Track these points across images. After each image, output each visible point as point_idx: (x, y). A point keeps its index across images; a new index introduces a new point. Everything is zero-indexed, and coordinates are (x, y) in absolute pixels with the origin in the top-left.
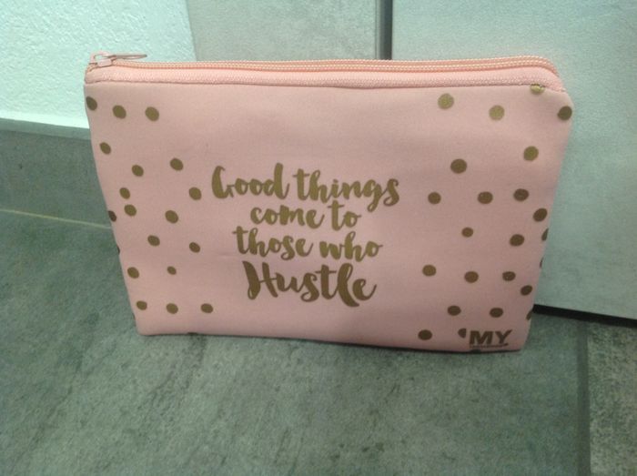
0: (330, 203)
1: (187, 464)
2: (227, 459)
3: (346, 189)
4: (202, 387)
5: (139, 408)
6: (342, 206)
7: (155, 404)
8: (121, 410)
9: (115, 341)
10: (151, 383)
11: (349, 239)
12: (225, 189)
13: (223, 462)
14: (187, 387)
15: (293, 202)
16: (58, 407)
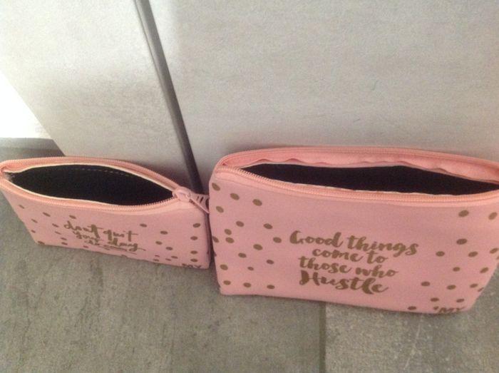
0: (369, 251)
1: (113, 356)
2: (136, 349)
3: (381, 247)
4: (108, 305)
5: (75, 326)
6: (376, 253)
7: (84, 321)
8: (65, 329)
9: (44, 280)
10: (77, 308)
11: (377, 268)
12: (298, 239)
13: (133, 351)
14: (99, 306)
15: (343, 249)
16: (26, 335)
